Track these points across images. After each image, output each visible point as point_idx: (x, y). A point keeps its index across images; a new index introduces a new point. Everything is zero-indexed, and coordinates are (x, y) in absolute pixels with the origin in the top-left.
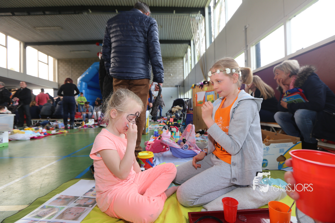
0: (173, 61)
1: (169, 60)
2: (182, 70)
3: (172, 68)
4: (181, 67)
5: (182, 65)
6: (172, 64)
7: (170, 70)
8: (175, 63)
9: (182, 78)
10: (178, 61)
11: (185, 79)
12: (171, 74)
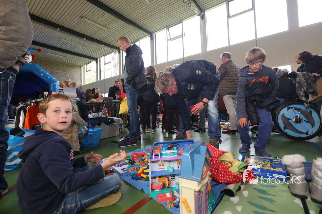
0: (72, 68)
1: (68, 66)
2: (80, 77)
3: (70, 73)
4: (79, 75)
5: (80, 73)
6: (70, 70)
7: (69, 75)
8: (74, 70)
9: (80, 84)
10: (76, 69)
11: (82, 85)
12: (70, 80)
